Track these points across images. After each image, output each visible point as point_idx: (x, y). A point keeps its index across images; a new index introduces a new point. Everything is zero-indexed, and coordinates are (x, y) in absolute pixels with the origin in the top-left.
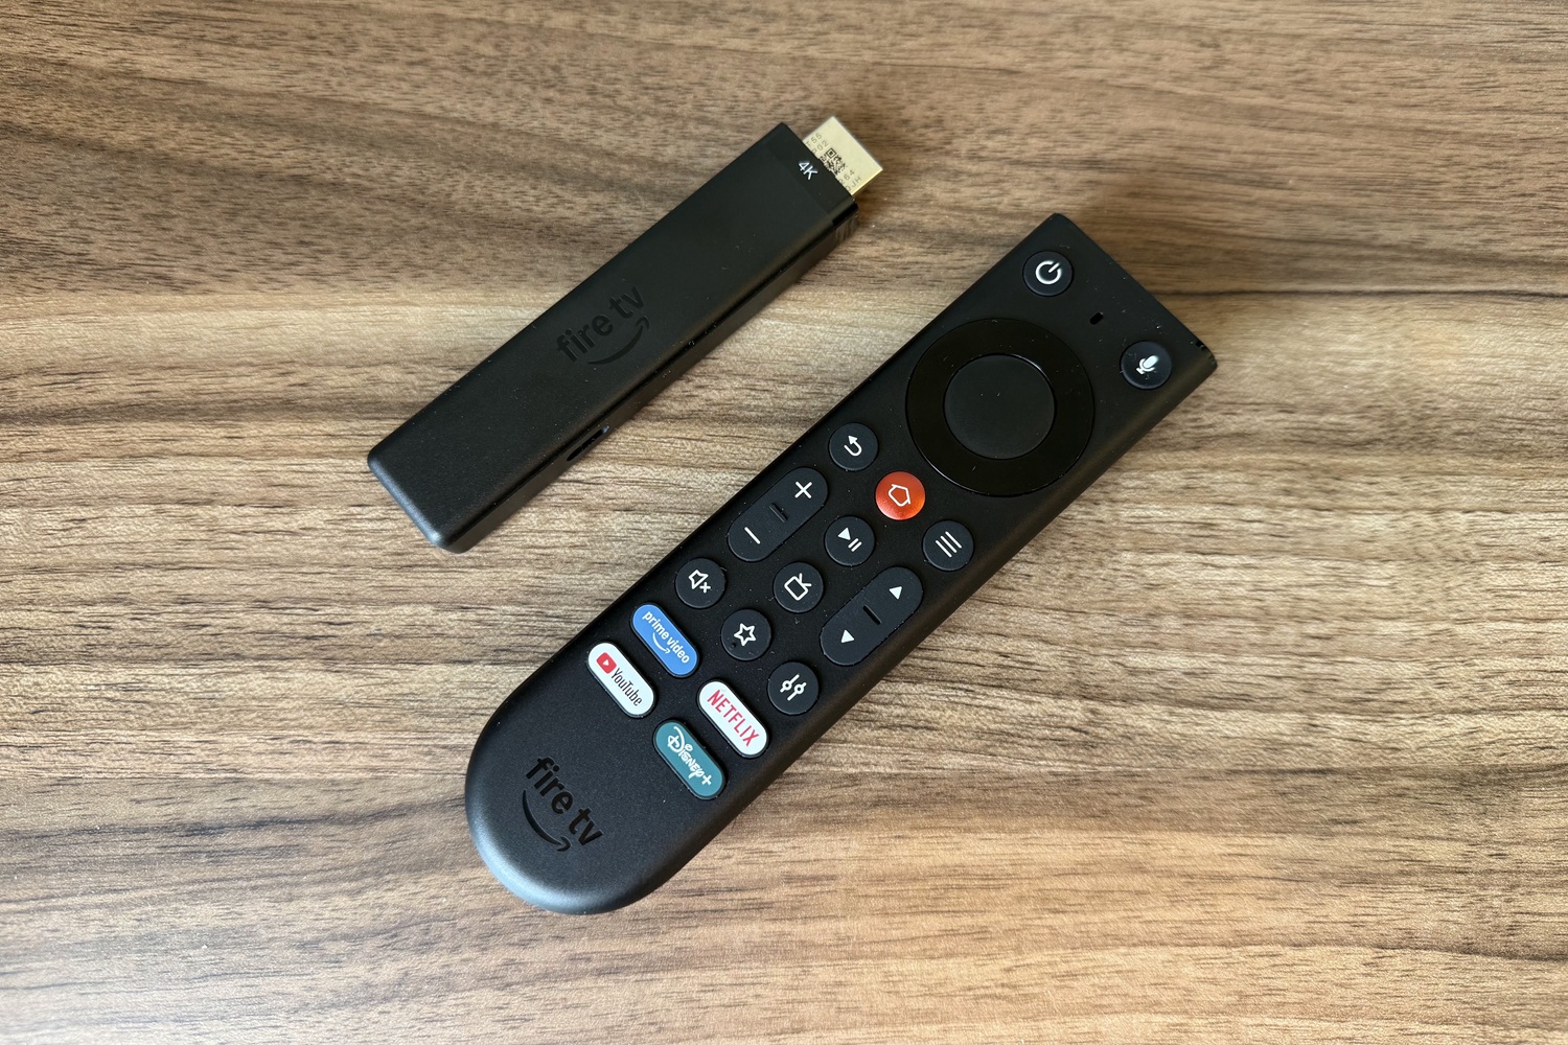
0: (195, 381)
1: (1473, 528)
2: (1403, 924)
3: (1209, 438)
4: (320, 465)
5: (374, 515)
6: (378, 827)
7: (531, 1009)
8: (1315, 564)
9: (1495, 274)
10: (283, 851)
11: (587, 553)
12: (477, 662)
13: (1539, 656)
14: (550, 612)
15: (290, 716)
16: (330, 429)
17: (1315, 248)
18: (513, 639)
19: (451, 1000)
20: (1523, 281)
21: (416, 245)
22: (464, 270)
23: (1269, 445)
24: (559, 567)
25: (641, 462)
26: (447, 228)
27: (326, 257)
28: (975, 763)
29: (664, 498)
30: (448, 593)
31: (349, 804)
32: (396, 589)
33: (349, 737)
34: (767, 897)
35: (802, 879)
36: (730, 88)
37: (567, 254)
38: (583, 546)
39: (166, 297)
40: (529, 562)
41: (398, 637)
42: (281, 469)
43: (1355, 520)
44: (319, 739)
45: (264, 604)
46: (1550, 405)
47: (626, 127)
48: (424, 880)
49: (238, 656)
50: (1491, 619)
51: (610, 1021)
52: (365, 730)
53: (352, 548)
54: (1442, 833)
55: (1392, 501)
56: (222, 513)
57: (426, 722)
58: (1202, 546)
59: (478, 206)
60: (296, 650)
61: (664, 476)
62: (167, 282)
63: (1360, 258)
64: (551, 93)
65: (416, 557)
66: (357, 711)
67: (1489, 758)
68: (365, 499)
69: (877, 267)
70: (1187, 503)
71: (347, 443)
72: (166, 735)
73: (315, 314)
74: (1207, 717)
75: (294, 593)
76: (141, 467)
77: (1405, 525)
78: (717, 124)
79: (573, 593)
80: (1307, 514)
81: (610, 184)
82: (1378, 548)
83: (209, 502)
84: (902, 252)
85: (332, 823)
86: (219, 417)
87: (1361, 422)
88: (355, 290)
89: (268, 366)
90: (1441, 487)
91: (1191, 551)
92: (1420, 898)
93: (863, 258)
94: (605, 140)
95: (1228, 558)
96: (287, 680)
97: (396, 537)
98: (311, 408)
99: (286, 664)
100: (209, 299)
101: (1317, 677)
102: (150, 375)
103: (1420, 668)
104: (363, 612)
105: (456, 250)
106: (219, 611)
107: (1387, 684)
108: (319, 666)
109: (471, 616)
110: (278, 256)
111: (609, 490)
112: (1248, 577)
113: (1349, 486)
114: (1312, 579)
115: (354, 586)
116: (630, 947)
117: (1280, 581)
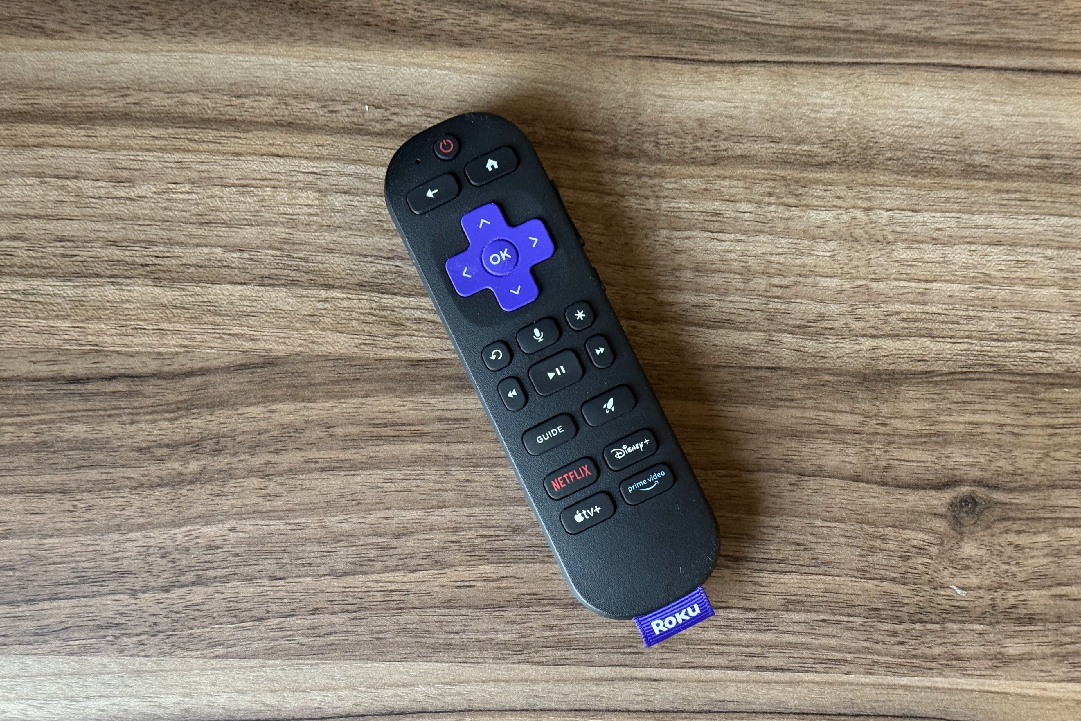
0: (64, 98)
1: (891, 221)
2: (817, 462)
3: (723, 158)
4: (149, 156)
5: (184, 190)
6: (187, 381)
7: (279, 489)
8: (783, 241)
9: (931, 52)
10: (129, 394)
11: (319, 220)
12: (250, 284)
13: (925, 304)
14: (295, 255)
15: (131, 313)
16: (154, 134)
17: (808, 33)
18: (272, 271)
19: (232, 483)
20: (950, 57)
23: (761, 164)
24: (301, 227)
25: (355, 162)
27: (149, 18)
29: (369, 186)
30: (231, 241)
32: (199, 237)
33: (170, 327)
34: (426, 429)
35: (447, 419)
37: (309, 21)
38: (317, 215)
39: (41, 41)
40: (282, 223)
41: (201, 267)
42: (123, 158)
43: (812, 214)
44: (150, 327)
45: (114, 243)
46: (956, 142)
48: (216, 413)
49: (98, 275)
50: (895, 279)
51: (329, 498)
52: (180, 323)
53: (171, 210)
54: (848, 409)
55: (839, 202)
56: (86, 185)
57: (218, 319)
58: (711, 227)
60: (135, 273)
61: (369, 172)
62: (42, 31)
63: (839, 39)
65: (211, 218)
66: (174, 311)
67: (883, 365)
68: (178, 180)
69: (514, 36)
70: (705, 200)
71: (166, 143)
72: (52, 323)
73: (143, 57)
74: (705, 333)
75: (133, 237)
76: (28, 153)
77: (845, 218)
79: (310, 244)
80: (781, 208)
82: (827, 232)
83: (76, 178)
84: (531, 27)
85: (159, 378)
86: (81, 122)
87: (824, 150)
88: (169, 42)
89: (112, 90)
90: (873, 194)
91: (704, 230)
92: (829, 447)
93: (505, 30)
95: (727, 235)
96: (129, 291)
97: (198, 204)
98: (142, 119)
99: (129, 281)
100: (71, 43)
101: (777, 311)
102: (33, 93)
103: (846, 308)
104: (178, 251)
105: (236, 16)
106: (84, 247)
107: (822, 317)
108: (150, 283)
109: (246, 255)
110: (116, 16)
111: (333, 180)
112: (739, 247)
113: (811, 192)
114: (780, 250)
115: (172, 234)
116: (342, 456)
117: (759, 250)
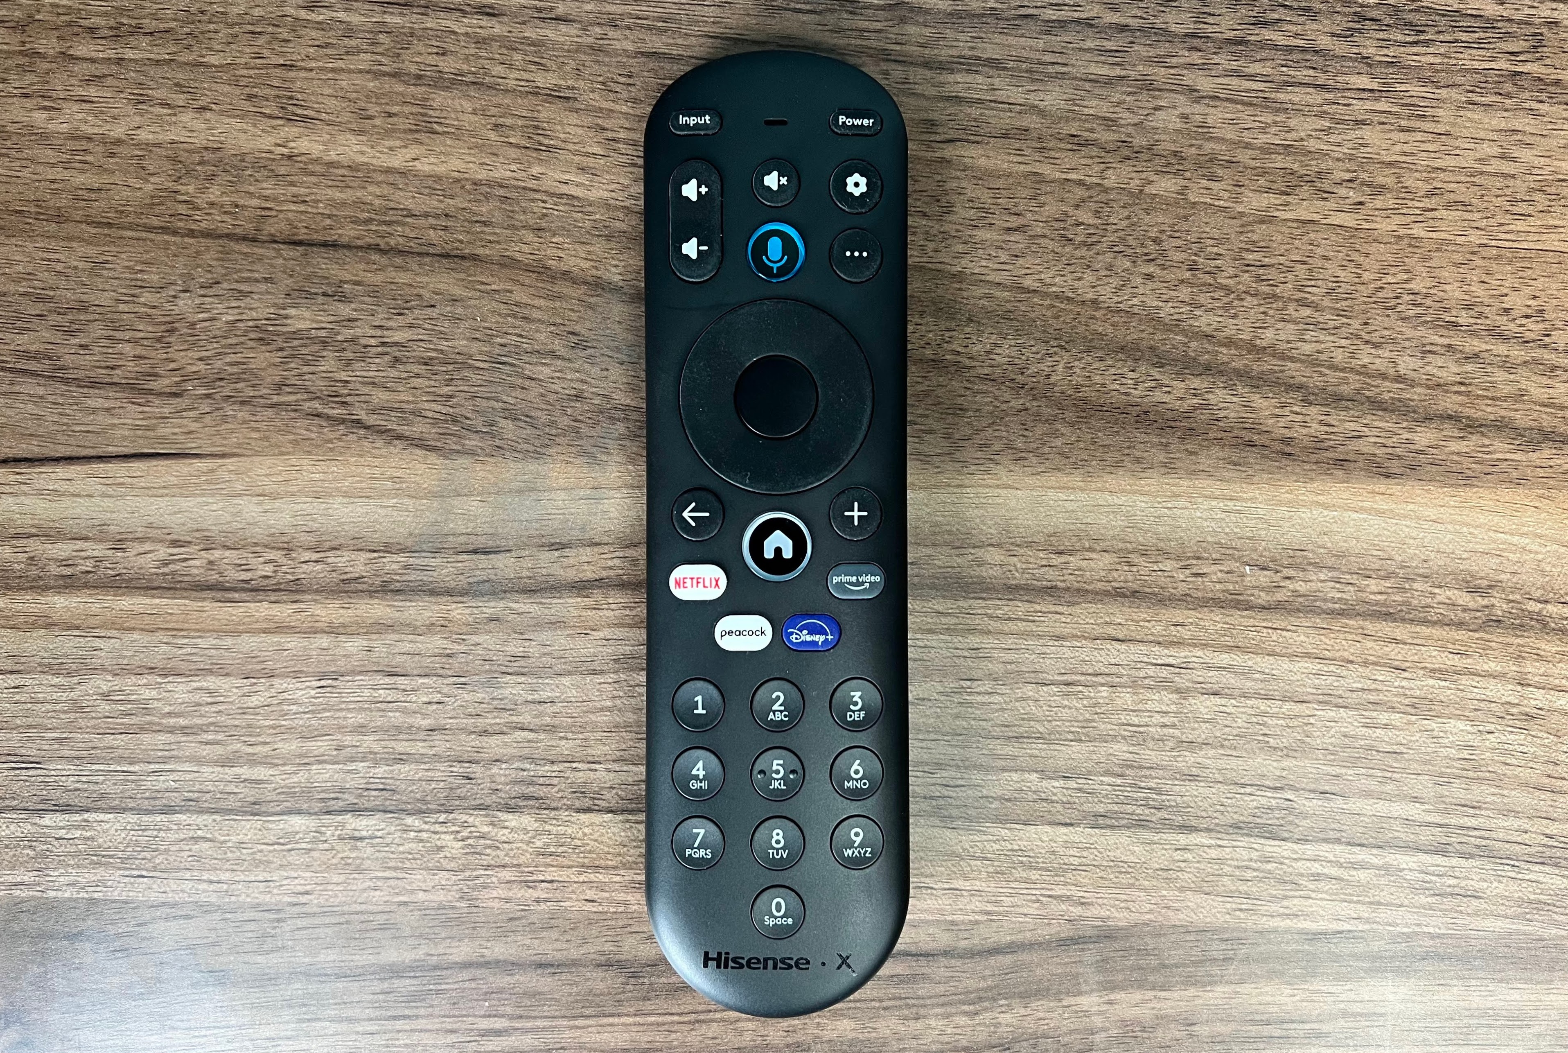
21: (1016, 428)
22: (1062, 454)
26: (1047, 411)
28: (1514, 927)
31: (966, 942)
36: (1332, 268)
47: (1225, 308)
59: (1077, 388)
64: (1151, 269)
78: (1316, 307)
81: (1208, 369)
94: (1205, 322)
